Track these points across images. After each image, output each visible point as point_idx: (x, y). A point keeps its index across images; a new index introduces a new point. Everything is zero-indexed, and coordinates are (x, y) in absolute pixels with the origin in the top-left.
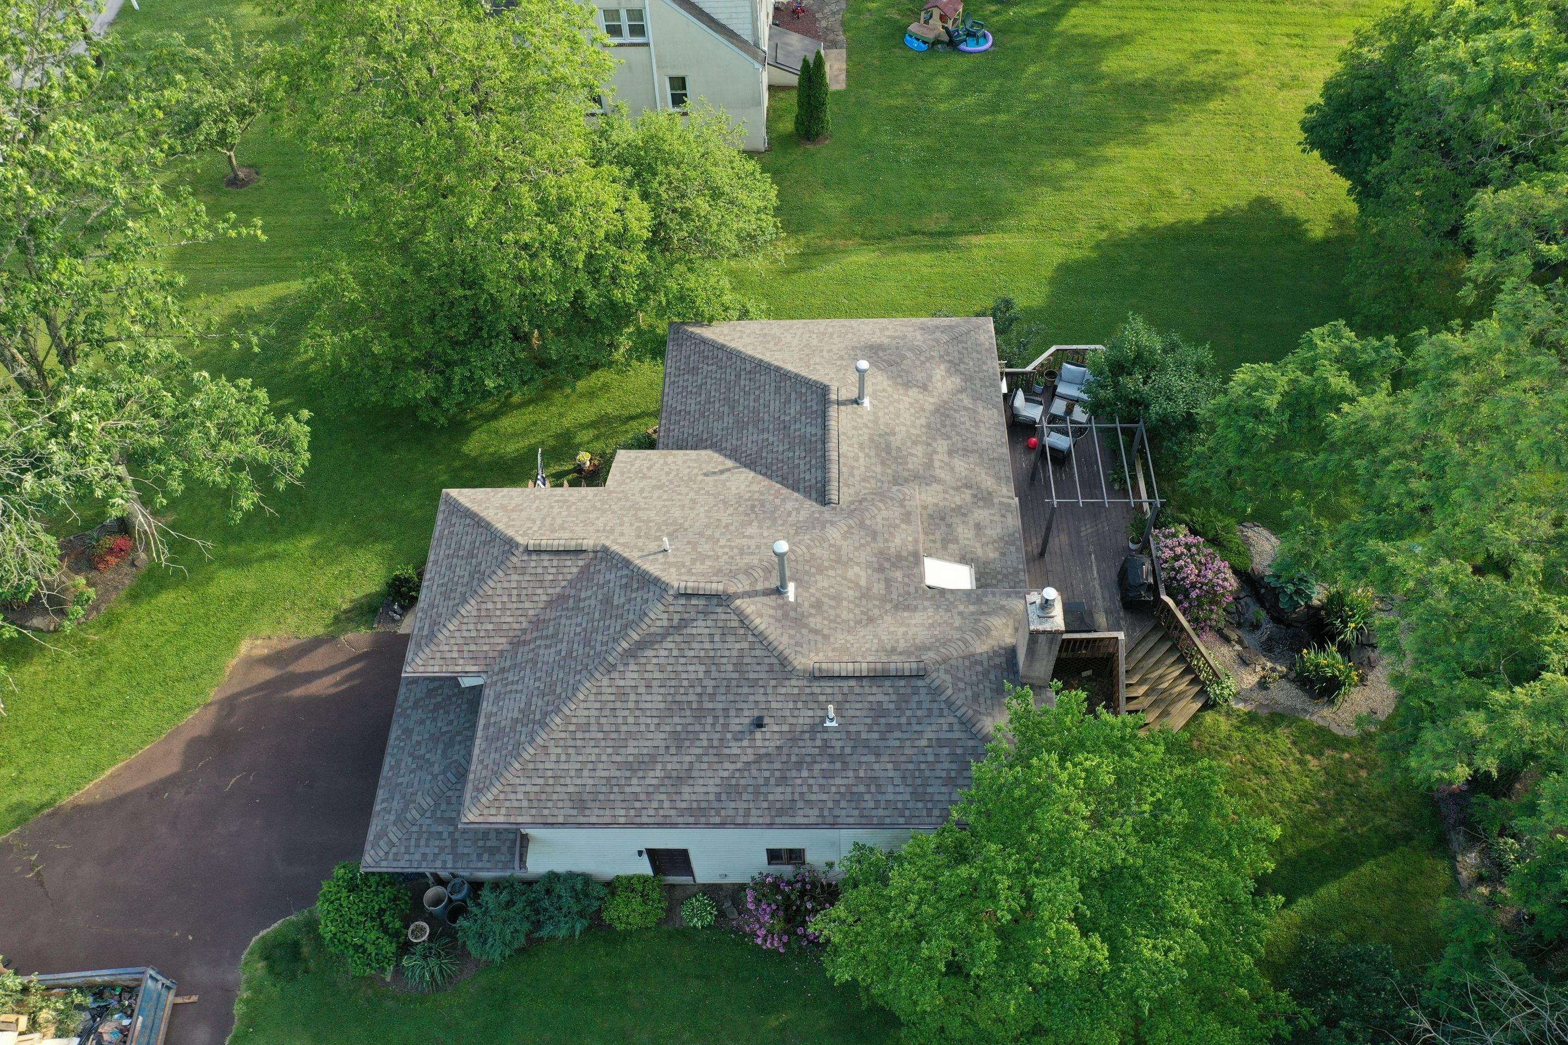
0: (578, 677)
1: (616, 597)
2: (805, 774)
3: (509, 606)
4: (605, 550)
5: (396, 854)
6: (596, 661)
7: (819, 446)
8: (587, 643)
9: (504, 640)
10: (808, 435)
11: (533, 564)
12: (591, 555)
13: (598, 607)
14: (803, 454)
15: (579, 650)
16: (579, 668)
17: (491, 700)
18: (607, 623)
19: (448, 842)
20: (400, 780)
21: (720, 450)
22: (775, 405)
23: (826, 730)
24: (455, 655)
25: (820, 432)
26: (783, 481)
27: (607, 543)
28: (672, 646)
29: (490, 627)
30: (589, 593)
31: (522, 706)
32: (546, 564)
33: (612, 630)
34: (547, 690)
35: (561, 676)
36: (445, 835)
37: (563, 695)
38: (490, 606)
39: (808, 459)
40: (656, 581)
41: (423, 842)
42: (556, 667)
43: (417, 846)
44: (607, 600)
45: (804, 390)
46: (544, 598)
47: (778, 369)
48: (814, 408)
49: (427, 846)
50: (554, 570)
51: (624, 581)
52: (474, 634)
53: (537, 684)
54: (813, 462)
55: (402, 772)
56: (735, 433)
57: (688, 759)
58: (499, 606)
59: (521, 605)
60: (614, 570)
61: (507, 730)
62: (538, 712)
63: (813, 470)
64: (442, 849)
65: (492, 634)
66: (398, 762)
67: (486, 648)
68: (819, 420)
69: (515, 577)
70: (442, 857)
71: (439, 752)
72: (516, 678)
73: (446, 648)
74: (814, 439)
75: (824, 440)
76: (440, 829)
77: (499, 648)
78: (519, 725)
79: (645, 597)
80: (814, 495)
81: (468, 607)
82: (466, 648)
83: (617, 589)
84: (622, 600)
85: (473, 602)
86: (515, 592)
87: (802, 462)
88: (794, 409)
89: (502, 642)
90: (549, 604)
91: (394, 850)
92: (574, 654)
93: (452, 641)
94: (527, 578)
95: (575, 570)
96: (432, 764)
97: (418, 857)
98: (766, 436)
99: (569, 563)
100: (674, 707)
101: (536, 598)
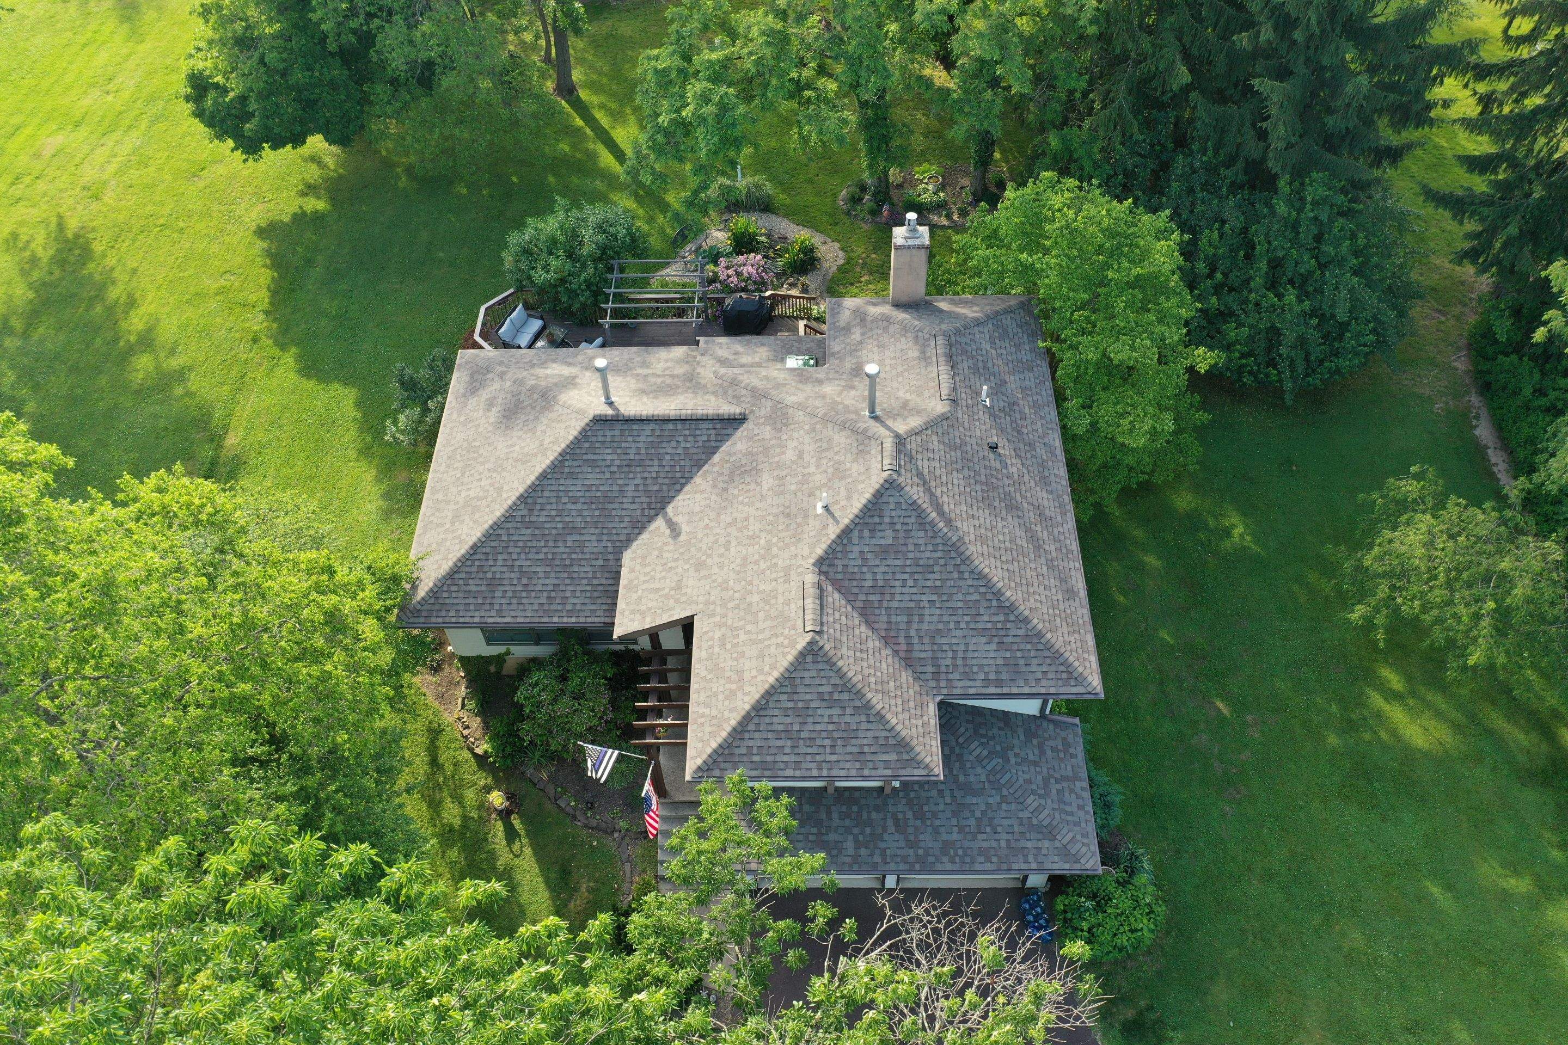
0: (966, 575)
1: (882, 542)
2: (1025, 430)
3: (871, 662)
4: (820, 562)
5: (1083, 835)
6: (953, 555)
7: (670, 426)
8: (929, 569)
9: (904, 674)
10: (651, 439)
11: (831, 631)
12: (823, 577)
13: (889, 562)
14: (674, 444)
15: (934, 579)
16: (956, 575)
17: (969, 683)
18: (911, 548)
19: (1065, 784)
20: (1003, 844)
21: (628, 542)
22: (592, 477)
23: (992, 407)
24: (920, 722)
25: (652, 426)
26: (699, 465)
27: (812, 561)
28: (939, 490)
29: (892, 684)
30: (868, 576)
31: (984, 640)
32: (831, 619)
33: (922, 541)
34: (973, 611)
35: (960, 597)
36: (1059, 786)
37: (983, 590)
38: (872, 679)
39: (681, 439)
40: (878, 495)
41: (1068, 808)
42: (949, 604)
43: (1072, 814)
44: (884, 552)
45: (587, 445)
46: (863, 628)
47: (543, 476)
48: (617, 432)
49: (1070, 804)
50: (837, 615)
51: (866, 533)
52: (899, 701)
53: (963, 625)
54: (687, 432)
55: (994, 844)
56: (610, 525)
57: (1025, 504)
58: (872, 672)
59: (871, 651)
60: (849, 548)
61: (1008, 654)
62: (995, 619)
63: (698, 432)
64: (1072, 791)
65: (898, 683)
66: (982, 851)
67: (911, 692)
68: (635, 427)
69: (844, 651)
70: (1078, 790)
71: (974, 800)
72: (950, 654)
73: (914, 730)
74: (658, 433)
75: (666, 420)
76: (1054, 792)
77: (911, 680)
78: (1006, 640)
79: (892, 506)
80: (729, 431)
81: (874, 701)
82: (912, 711)
83: (874, 541)
84: (889, 533)
85: (869, 695)
86: (858, 654)
87: (683, 445)
88: (608, 455)
89: (905, 676)
90: (869, 624)
91: (1079, 837)
92: (938, 583)
93: (907, 722)
94: (844, 639)
95: (837, 595)
96: (988, 805)
97: (1081, 814)
98: (631, 488)
99: (830, 599)
100: (986, 502)
101: (864, 636)
